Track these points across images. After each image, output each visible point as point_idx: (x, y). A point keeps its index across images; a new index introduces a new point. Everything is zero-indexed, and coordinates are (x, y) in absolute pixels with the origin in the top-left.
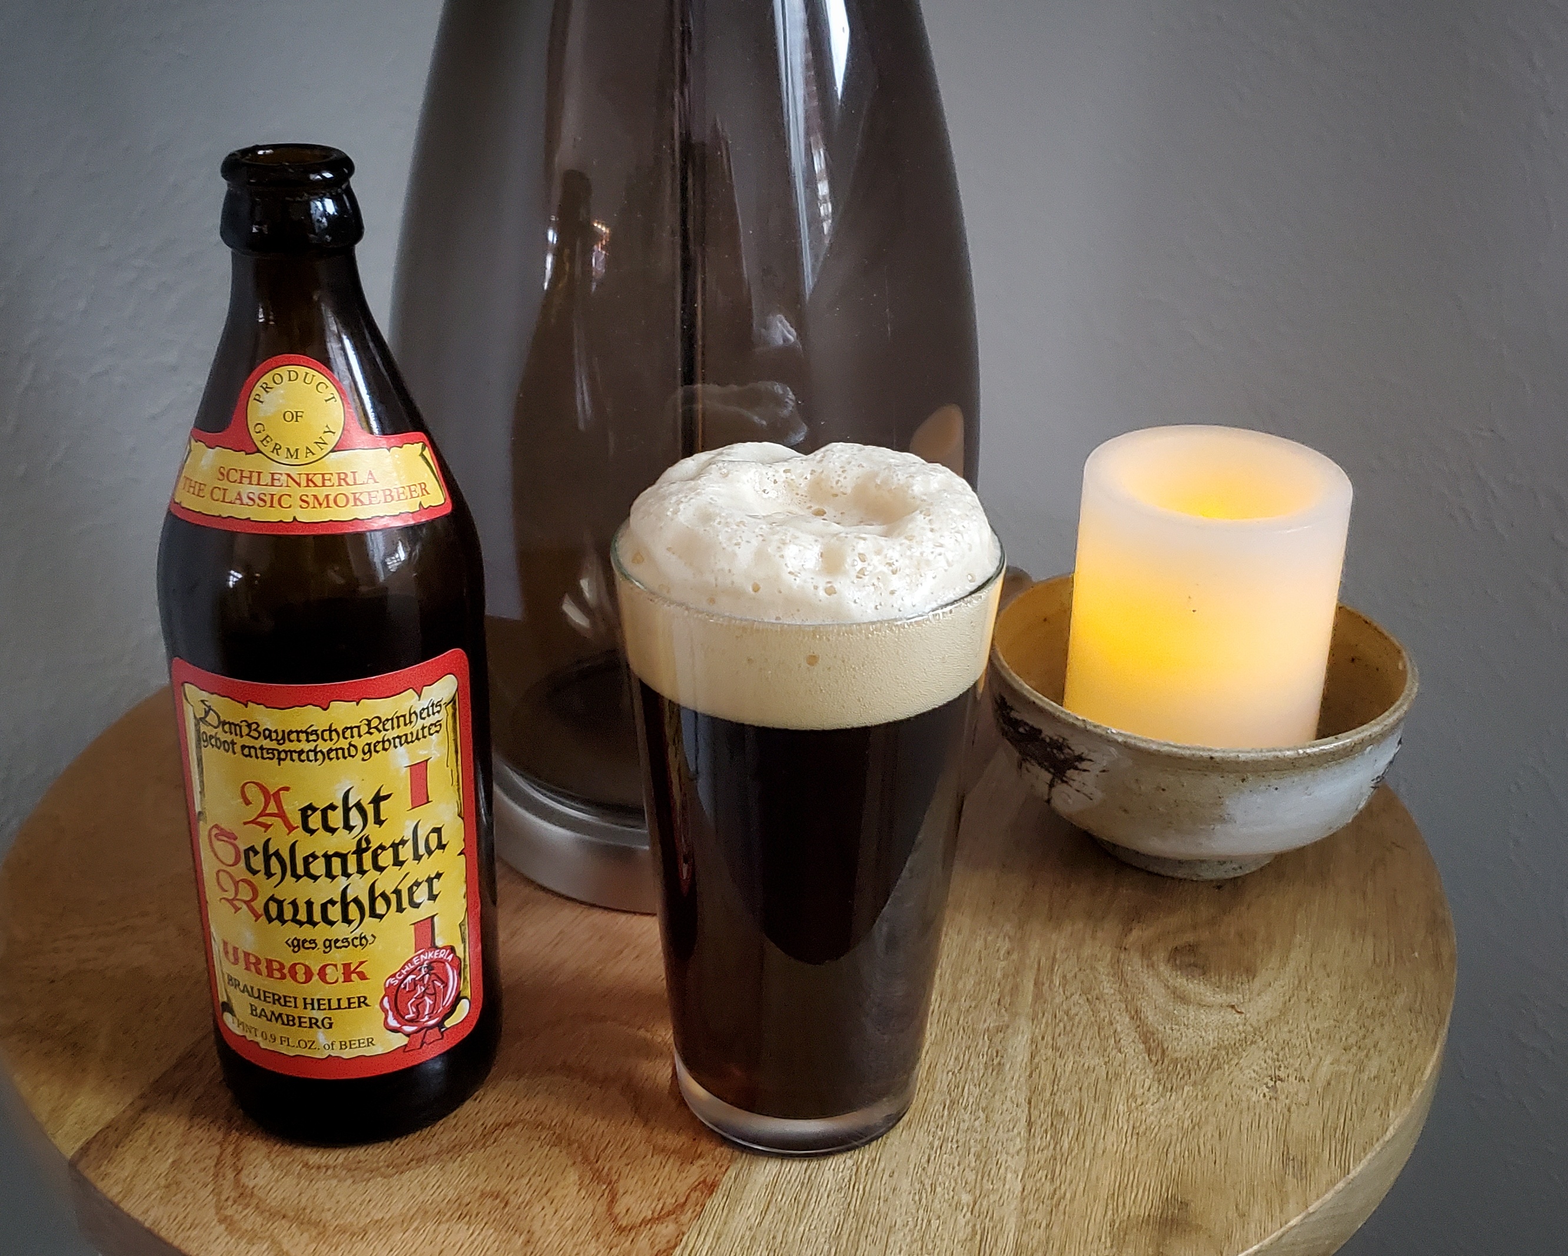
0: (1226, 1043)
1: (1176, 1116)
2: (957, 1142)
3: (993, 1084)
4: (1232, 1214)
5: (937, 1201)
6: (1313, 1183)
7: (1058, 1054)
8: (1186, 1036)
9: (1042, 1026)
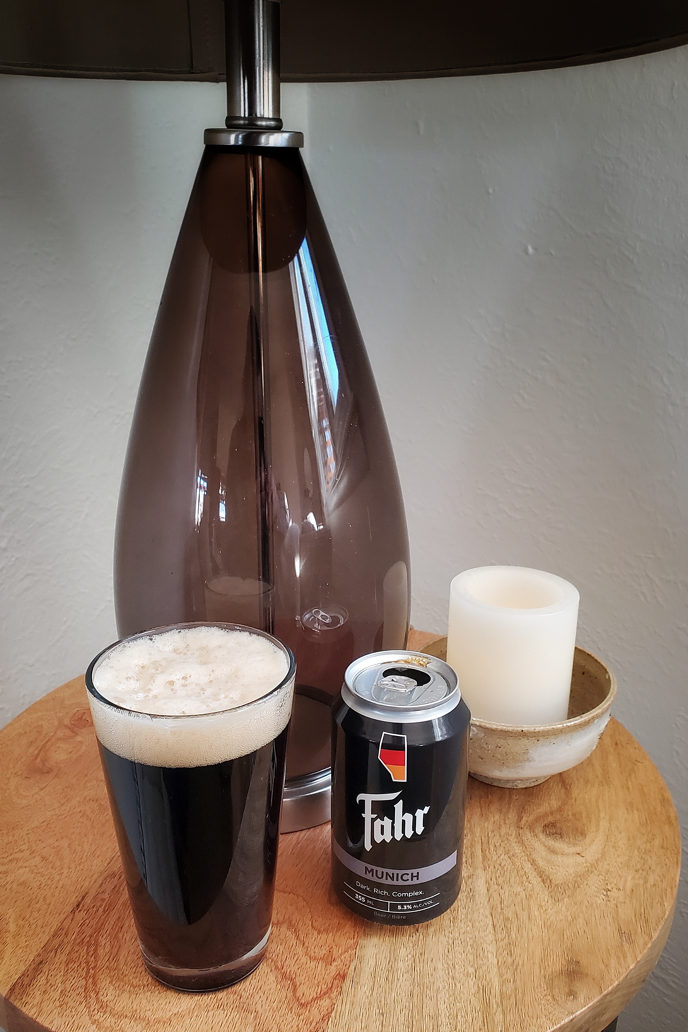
0: (579, 873)
1: (564, 915)
3: (472, 908)
4: (602, 966)
5: (457, 973)
6: (636, 945)
7: (500, 887)
8: (560, 872)
9: (490, 873)
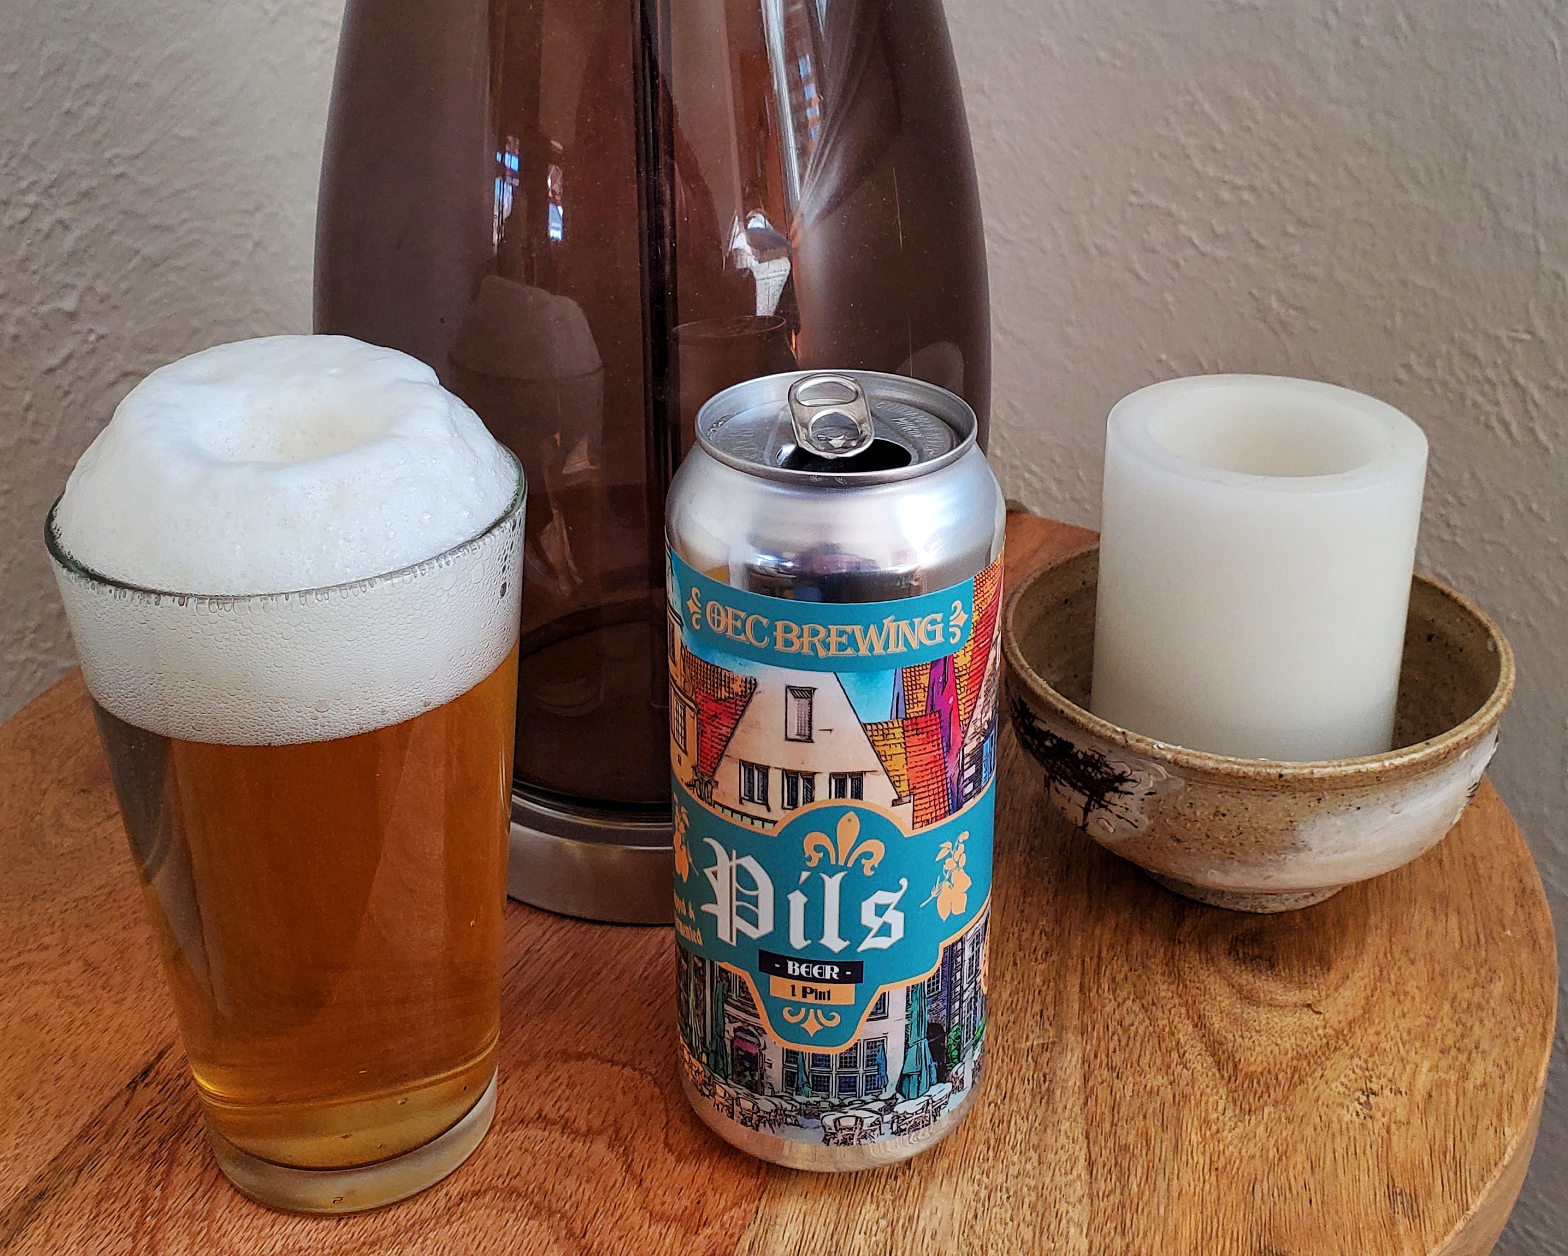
0: (1306, 1051)
1: (1259, 1145)
2: (1007, 1190)
3: (1044, 1115)
6: (1428, 1222)
7: (1115, 1074)
8: (1260, 1045)
9: (1094, 1041)
